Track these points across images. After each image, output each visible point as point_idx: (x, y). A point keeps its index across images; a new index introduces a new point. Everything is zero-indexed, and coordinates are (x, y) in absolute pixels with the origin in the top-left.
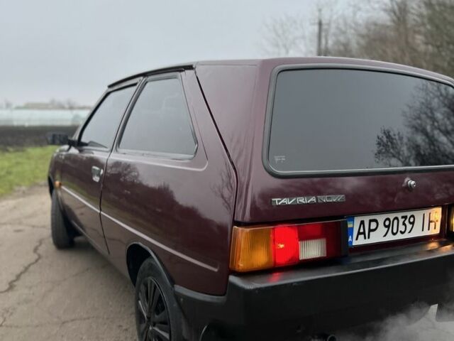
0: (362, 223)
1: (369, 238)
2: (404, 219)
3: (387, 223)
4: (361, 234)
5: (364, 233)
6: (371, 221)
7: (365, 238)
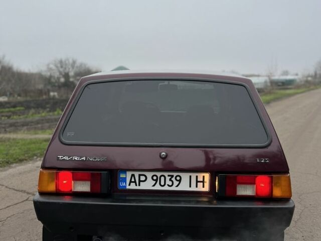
0: (133, 175)
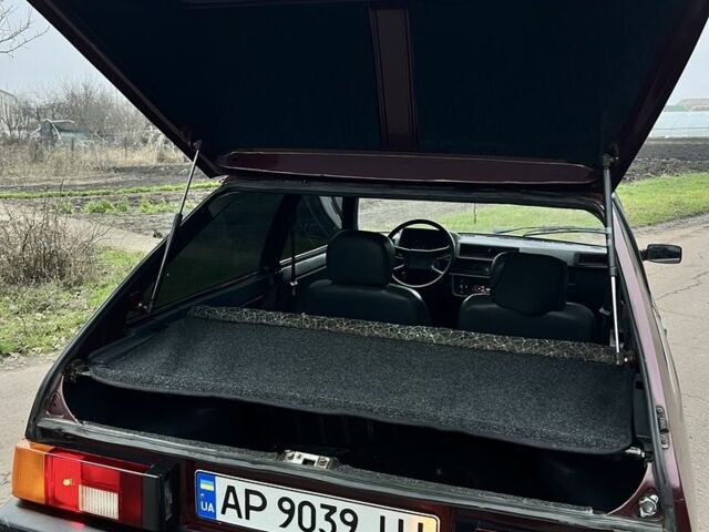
1: (248, 517)
2: (328, 511)
3: (286, 506)
4: (231, 506)
5: (236, 507)
6: (248, 492)
7: (240, 516)
